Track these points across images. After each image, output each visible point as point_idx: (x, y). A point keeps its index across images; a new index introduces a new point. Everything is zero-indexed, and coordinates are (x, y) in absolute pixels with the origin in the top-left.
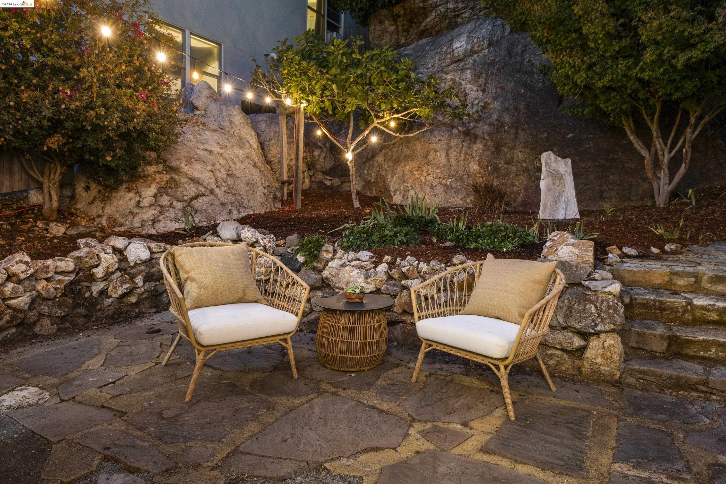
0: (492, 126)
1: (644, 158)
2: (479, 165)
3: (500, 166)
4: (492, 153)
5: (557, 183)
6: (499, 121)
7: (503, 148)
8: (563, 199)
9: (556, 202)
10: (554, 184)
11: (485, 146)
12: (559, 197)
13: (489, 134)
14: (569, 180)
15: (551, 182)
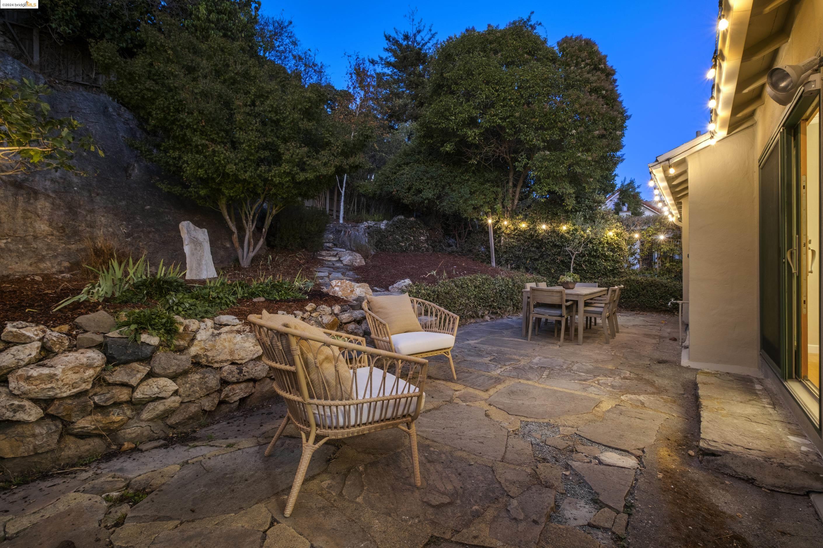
0: (56, 184)
1: (233, 233)
2: (50, 225)
3: (80, 228)
4: (66, 213)
5: (198, 248)
6: (65, 179)
7: (79, 210)
8: (204, 262)
9: (199, 265)
10: (196, 249)
11: (53, 204)
12: (200, 260)
13: (54, 192)
14: (207, 247)
15: (193, 247)
